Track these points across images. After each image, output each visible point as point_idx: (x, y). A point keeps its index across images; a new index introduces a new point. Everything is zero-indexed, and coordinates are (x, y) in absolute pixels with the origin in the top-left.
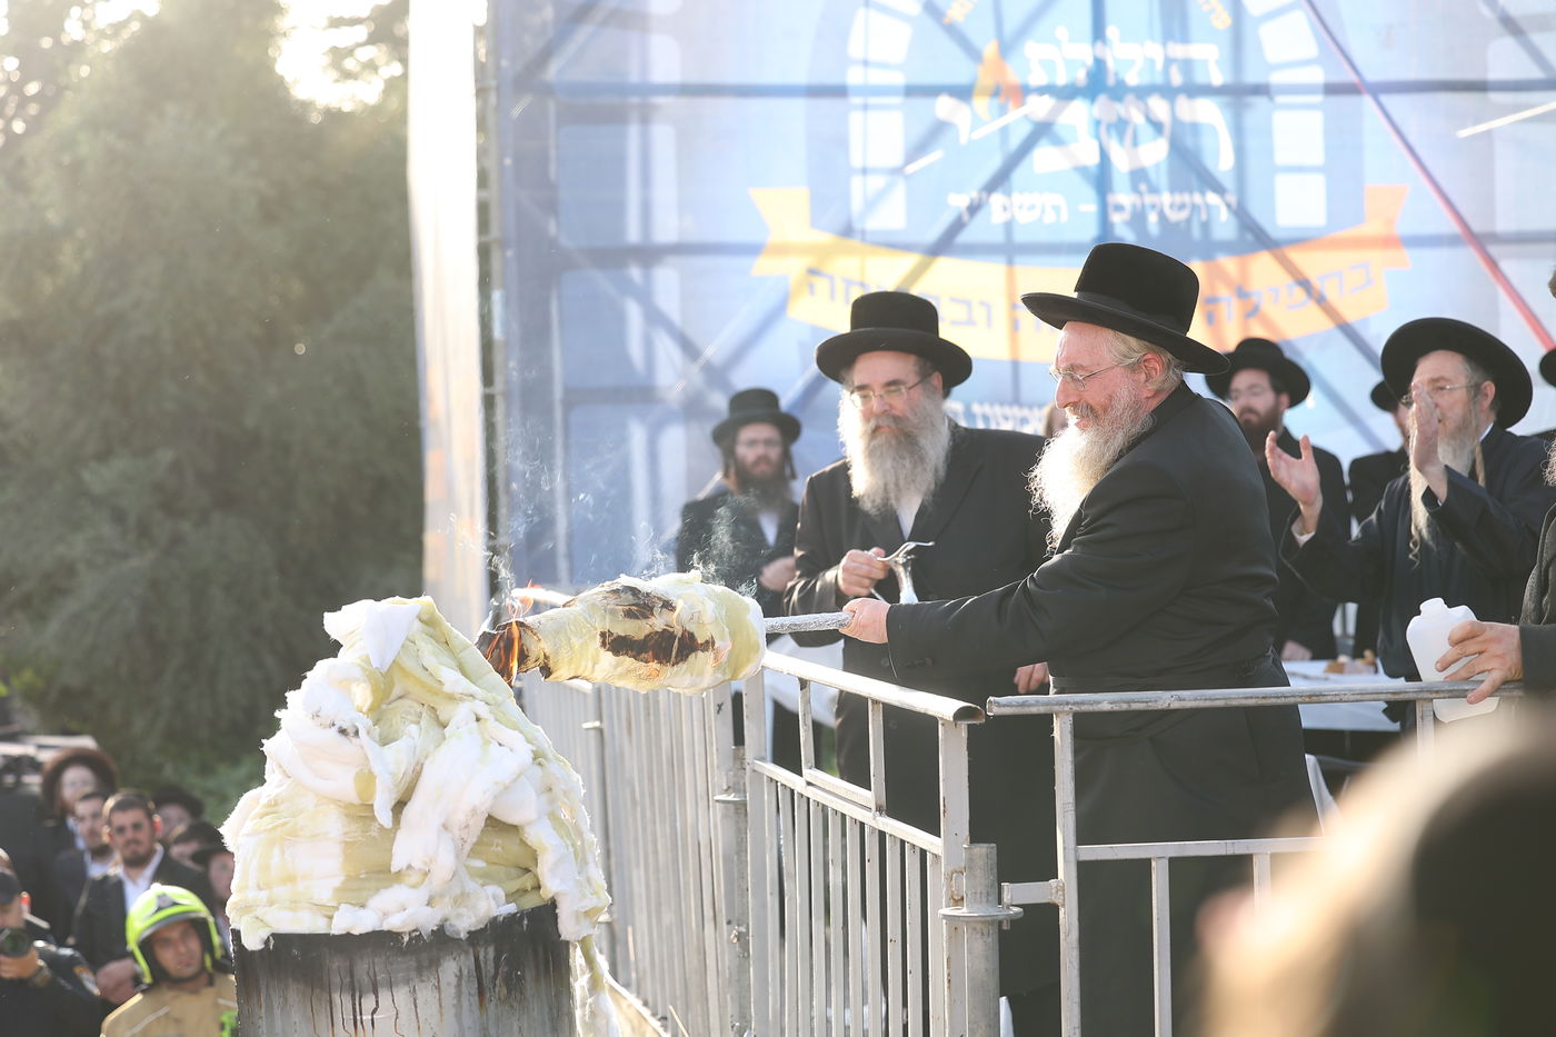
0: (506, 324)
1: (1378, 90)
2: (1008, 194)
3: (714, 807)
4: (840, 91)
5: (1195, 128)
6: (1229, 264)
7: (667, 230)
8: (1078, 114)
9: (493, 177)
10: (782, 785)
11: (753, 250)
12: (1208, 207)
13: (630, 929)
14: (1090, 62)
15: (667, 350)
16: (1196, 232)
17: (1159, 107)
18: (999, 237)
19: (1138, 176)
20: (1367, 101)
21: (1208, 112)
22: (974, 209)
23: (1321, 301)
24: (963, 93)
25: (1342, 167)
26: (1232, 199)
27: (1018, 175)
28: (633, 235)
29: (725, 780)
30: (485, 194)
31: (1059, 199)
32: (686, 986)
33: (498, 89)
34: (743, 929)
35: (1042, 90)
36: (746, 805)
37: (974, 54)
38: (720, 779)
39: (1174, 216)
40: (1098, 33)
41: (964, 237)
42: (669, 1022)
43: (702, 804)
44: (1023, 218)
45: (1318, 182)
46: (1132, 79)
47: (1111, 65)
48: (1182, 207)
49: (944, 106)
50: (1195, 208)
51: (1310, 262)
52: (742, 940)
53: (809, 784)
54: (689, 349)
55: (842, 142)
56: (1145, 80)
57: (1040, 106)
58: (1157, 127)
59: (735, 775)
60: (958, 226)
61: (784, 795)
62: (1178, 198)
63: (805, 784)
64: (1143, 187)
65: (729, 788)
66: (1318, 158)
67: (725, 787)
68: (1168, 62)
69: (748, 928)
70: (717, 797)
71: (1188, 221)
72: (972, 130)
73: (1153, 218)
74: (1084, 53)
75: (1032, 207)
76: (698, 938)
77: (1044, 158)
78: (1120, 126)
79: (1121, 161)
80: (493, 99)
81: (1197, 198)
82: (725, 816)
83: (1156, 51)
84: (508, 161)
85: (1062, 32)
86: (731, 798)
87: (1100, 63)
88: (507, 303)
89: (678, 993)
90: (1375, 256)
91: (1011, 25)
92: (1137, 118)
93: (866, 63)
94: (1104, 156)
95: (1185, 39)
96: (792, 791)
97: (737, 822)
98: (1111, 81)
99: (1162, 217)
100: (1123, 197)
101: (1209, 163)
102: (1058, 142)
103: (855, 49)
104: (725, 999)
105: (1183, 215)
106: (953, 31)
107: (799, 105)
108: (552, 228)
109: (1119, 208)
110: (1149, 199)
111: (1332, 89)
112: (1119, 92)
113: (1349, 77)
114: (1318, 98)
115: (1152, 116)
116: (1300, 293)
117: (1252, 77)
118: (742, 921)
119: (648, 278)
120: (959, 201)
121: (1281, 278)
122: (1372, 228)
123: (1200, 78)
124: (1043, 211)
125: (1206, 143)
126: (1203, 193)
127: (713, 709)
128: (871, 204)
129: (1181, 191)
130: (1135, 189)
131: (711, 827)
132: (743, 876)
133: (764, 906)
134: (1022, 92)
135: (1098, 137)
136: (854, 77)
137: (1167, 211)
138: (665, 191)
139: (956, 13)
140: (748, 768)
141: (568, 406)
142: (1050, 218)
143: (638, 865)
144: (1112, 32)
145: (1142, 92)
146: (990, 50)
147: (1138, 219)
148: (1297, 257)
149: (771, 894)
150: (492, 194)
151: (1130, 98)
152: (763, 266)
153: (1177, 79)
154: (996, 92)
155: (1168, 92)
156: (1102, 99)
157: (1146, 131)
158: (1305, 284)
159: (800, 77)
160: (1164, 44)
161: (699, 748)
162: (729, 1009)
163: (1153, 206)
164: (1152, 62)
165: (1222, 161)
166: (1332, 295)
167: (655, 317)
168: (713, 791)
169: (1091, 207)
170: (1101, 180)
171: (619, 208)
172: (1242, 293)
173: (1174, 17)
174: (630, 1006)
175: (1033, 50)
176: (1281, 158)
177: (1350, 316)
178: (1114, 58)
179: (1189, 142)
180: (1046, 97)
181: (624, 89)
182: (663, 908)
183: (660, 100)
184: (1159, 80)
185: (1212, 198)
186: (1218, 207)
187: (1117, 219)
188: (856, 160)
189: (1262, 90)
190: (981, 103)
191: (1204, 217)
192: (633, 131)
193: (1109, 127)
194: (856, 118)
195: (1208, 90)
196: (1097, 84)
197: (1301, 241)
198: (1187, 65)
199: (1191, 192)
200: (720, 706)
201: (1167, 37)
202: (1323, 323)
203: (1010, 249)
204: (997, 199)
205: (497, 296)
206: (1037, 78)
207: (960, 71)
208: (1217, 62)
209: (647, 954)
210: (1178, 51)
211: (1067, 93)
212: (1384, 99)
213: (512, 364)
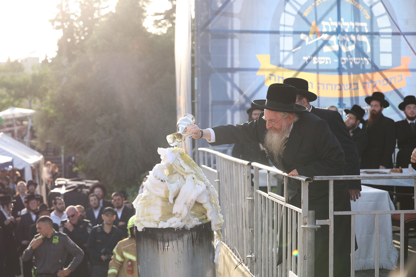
0: (198, 86)
1: (404, 34)
2: (317, 57)
3: (246, 200)
4: (278, 32)
5: (362, 42)
6: (369, 75)
7: (237, 65)
8: (334, 38)
9: (196, 51)
10: (263, 196)
11: (256, 70)
12: (364, 61)
13: (225, 229)
14: (337, 26)
15: (237, 94)
16: (361, 67)
17: (353, 37)
18: (315, 68)
19: (348, 53)
20: (402, 37)
21: (364, 39)
22: (309, 60)
23: (390, 84)
24: (307, 33)
25: (396, 52)
26: (370, 59)
27: (320, 53)
28: (229, 66)
29: (249, 194)
30: (193, 55)
31: (329, 58)
32: (238, 242)
33: (197, 31)
34: (253, 229)
35: (325, 33)
36: (254, 200)
37: (310, 24)
38: (248, 194)
39: (356, 63)
40: (339, 20)
41: (307, 67)
42: (234, 251)
43: (243, 200)
44: (320, 63)
45: (390, 56)
46: (347, 31)
47: (342, 27)
48: (358, 61)
49: (302, 36)
50: (361, 61)
51: (388, 75)
52: (252, 232)
53: (269, 195)
54: (241, 92)
55: (278, 44)
56: (350, 31)
57: (325, 37)
58: (352, 42)
59: (252, 193)
60: (305, 64)
61: (263, 198)
62: (357, 59)
63: (268, 195)
64: (349, 56)
65: (250, 196)
66: (390, 50)
67: (249, 196)
68: (355, 27)
69: (254, 229)
70: (247, 198)
71: (360, 64)
72: (309, 41)
73: (351, 63)
74: (336, 24)
75: (323, 60)
76: (242, 231)
77: (326, 49)
78: (344, 42)
79: (344, 49)
80: (196, 33)
81: (362, 59)
82: (249, 203)
83: (352, 24)
84: (199, 48)
85: (330, 19)
86: (251, 198)
87: (339, 26)
88: (198, 81)
89: (236, 244)
90: (403, 74)
91: (319, 17)
92: (348, 40)
93: (284, 26)
94: (340, 48)
95: (359, 21)
96: (265, 197)
97: (252, 204)
98: (342, 31)
99: (353, 63)
100: (344, 58)
101: (365, 51)
102: (329, 45)
103: (282, 22)
104: (248, 246)
105: (359, 63)
106: (305, 19)
107: (268, 35)
108: (210, 64)
109: (343, 61)
110: (350, 59)
111: (393, 34)
112: (344, 33)
113: (398, 31)
114: (390, 36)
115: (351, 39)
116: (385, 82)
117: (375, 31)
118: (253, 227)
119: (232, 76)
120: (306, 58)
121: (381, 78)
122: (402, 67)
123: (363, 31)
124: (325, 61)
125: (364, 46)
126: (363, 58)
127: (246, 177)
128: (285, 60)
129: (358, 57)
130: (347, 57)
131: (245, 205)
132: (253, 217)
133: (258, 224)
134: (321, 33)
135: (338, 44)
136: (281, 29)
137: (355, 62)
138: (236, 55)
139: (306, 14)
140: (255, 192)
141: (212, 105)
142: (327, 63)
143: (227, 214)
144: (342, 19)
145: (349, 34)
146: (313, 23)
147: (348, 64)
148: (385, 73)
149: (260, 221)
150: (195, 55)
151: (346, 35)
152: (259, 73)
153: (357, 31)
154: (314, 33)
155: (355, 34)
156: (340, 35)
157: (350, 43)
158: (387, 80)
159: (268, 29)
160: (354, 23)
161: (243, 187)
162: (249, 248)
163: (351, 61)
164: (351, 26)
165: (368, 50)
166: (393, 82)
167: (234, 85)
168: (246, 197)
169: (336, 61)
170: (339, 54)
171: (225, 59)
172: (372, 81)
173: (357, 16)
174: (225, 246)
175: (324, 23)
176: (381, 50)
177: (397, 87)
178: (343, 25)
179: (360, 45)
180: (326, 34)
181: (227, 31)
182: (233, 224)
183: (235, 34)
184: (353, 31)
185: (365, 59)
186: (367, 61)
187: (343, 63)
188: (281, 48)
189: (377, 34)
190: (311, 36)
191: (363, 63)
192: (229, 40)
193: (341, 42)
194: (282, 39)
195: (365, 34)
196: (339, 31)
197: (386, 69)
198: (360, 27)
199: (360, 58)
200: (248, 177)
201: (355, 21)
202: (391, 89)
203: (318, 70)
204: (315, 58)
205: (196, 79)
206: (324, 30)
207: (307, 28)
208: (367, 27)
209: (229, 235)
210: (358, 24)
211: (331, 34)
212: (406, 36)
213: (199, 95)
